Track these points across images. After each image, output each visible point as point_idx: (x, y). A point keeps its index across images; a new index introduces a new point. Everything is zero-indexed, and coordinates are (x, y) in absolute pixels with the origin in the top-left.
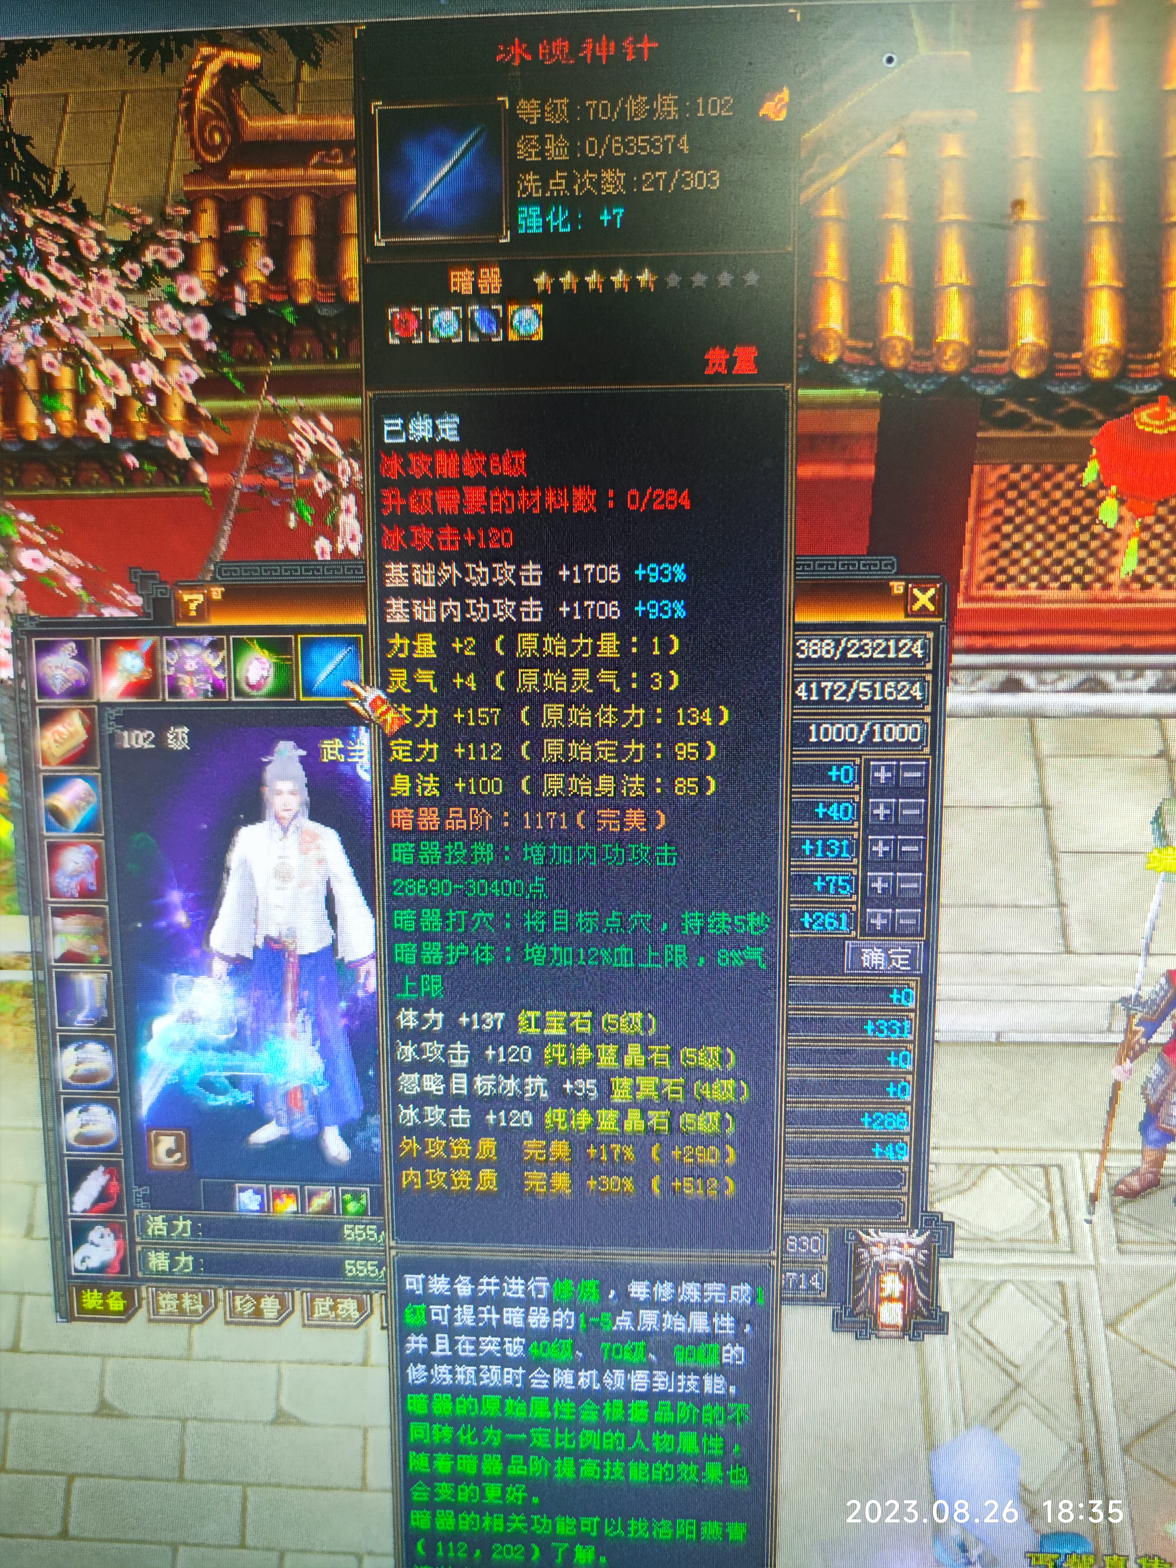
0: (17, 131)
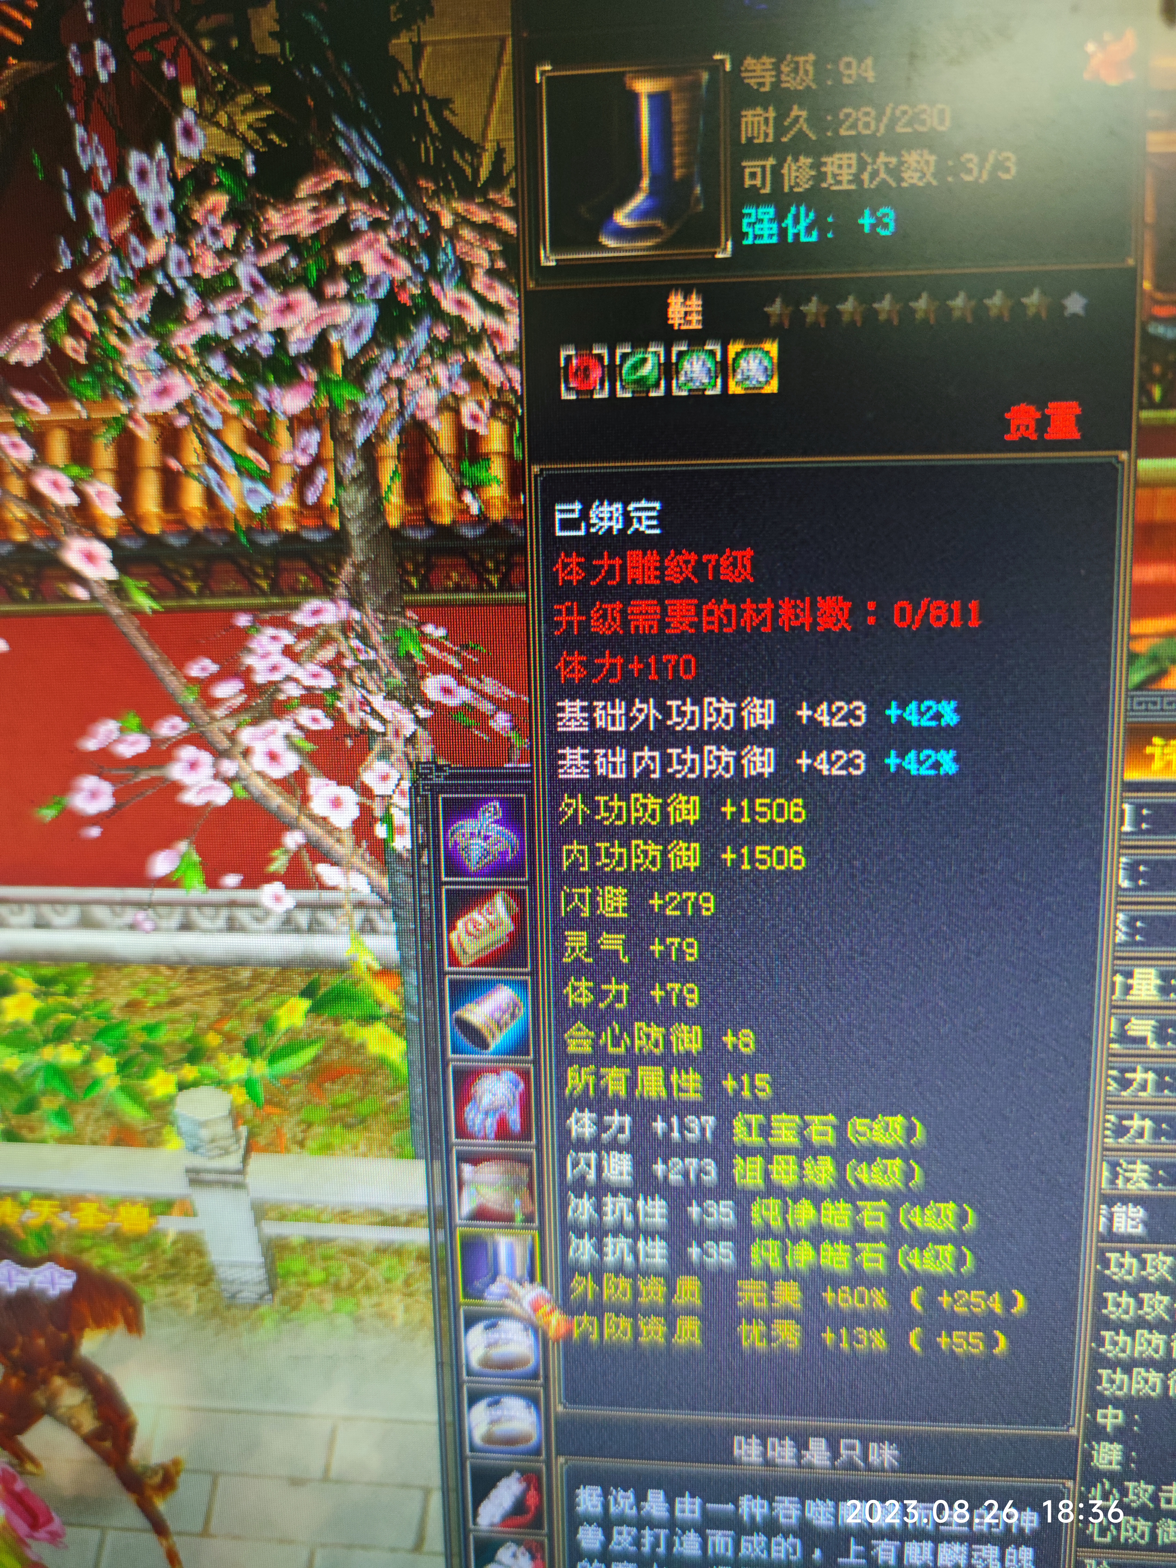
0: (429, 91)
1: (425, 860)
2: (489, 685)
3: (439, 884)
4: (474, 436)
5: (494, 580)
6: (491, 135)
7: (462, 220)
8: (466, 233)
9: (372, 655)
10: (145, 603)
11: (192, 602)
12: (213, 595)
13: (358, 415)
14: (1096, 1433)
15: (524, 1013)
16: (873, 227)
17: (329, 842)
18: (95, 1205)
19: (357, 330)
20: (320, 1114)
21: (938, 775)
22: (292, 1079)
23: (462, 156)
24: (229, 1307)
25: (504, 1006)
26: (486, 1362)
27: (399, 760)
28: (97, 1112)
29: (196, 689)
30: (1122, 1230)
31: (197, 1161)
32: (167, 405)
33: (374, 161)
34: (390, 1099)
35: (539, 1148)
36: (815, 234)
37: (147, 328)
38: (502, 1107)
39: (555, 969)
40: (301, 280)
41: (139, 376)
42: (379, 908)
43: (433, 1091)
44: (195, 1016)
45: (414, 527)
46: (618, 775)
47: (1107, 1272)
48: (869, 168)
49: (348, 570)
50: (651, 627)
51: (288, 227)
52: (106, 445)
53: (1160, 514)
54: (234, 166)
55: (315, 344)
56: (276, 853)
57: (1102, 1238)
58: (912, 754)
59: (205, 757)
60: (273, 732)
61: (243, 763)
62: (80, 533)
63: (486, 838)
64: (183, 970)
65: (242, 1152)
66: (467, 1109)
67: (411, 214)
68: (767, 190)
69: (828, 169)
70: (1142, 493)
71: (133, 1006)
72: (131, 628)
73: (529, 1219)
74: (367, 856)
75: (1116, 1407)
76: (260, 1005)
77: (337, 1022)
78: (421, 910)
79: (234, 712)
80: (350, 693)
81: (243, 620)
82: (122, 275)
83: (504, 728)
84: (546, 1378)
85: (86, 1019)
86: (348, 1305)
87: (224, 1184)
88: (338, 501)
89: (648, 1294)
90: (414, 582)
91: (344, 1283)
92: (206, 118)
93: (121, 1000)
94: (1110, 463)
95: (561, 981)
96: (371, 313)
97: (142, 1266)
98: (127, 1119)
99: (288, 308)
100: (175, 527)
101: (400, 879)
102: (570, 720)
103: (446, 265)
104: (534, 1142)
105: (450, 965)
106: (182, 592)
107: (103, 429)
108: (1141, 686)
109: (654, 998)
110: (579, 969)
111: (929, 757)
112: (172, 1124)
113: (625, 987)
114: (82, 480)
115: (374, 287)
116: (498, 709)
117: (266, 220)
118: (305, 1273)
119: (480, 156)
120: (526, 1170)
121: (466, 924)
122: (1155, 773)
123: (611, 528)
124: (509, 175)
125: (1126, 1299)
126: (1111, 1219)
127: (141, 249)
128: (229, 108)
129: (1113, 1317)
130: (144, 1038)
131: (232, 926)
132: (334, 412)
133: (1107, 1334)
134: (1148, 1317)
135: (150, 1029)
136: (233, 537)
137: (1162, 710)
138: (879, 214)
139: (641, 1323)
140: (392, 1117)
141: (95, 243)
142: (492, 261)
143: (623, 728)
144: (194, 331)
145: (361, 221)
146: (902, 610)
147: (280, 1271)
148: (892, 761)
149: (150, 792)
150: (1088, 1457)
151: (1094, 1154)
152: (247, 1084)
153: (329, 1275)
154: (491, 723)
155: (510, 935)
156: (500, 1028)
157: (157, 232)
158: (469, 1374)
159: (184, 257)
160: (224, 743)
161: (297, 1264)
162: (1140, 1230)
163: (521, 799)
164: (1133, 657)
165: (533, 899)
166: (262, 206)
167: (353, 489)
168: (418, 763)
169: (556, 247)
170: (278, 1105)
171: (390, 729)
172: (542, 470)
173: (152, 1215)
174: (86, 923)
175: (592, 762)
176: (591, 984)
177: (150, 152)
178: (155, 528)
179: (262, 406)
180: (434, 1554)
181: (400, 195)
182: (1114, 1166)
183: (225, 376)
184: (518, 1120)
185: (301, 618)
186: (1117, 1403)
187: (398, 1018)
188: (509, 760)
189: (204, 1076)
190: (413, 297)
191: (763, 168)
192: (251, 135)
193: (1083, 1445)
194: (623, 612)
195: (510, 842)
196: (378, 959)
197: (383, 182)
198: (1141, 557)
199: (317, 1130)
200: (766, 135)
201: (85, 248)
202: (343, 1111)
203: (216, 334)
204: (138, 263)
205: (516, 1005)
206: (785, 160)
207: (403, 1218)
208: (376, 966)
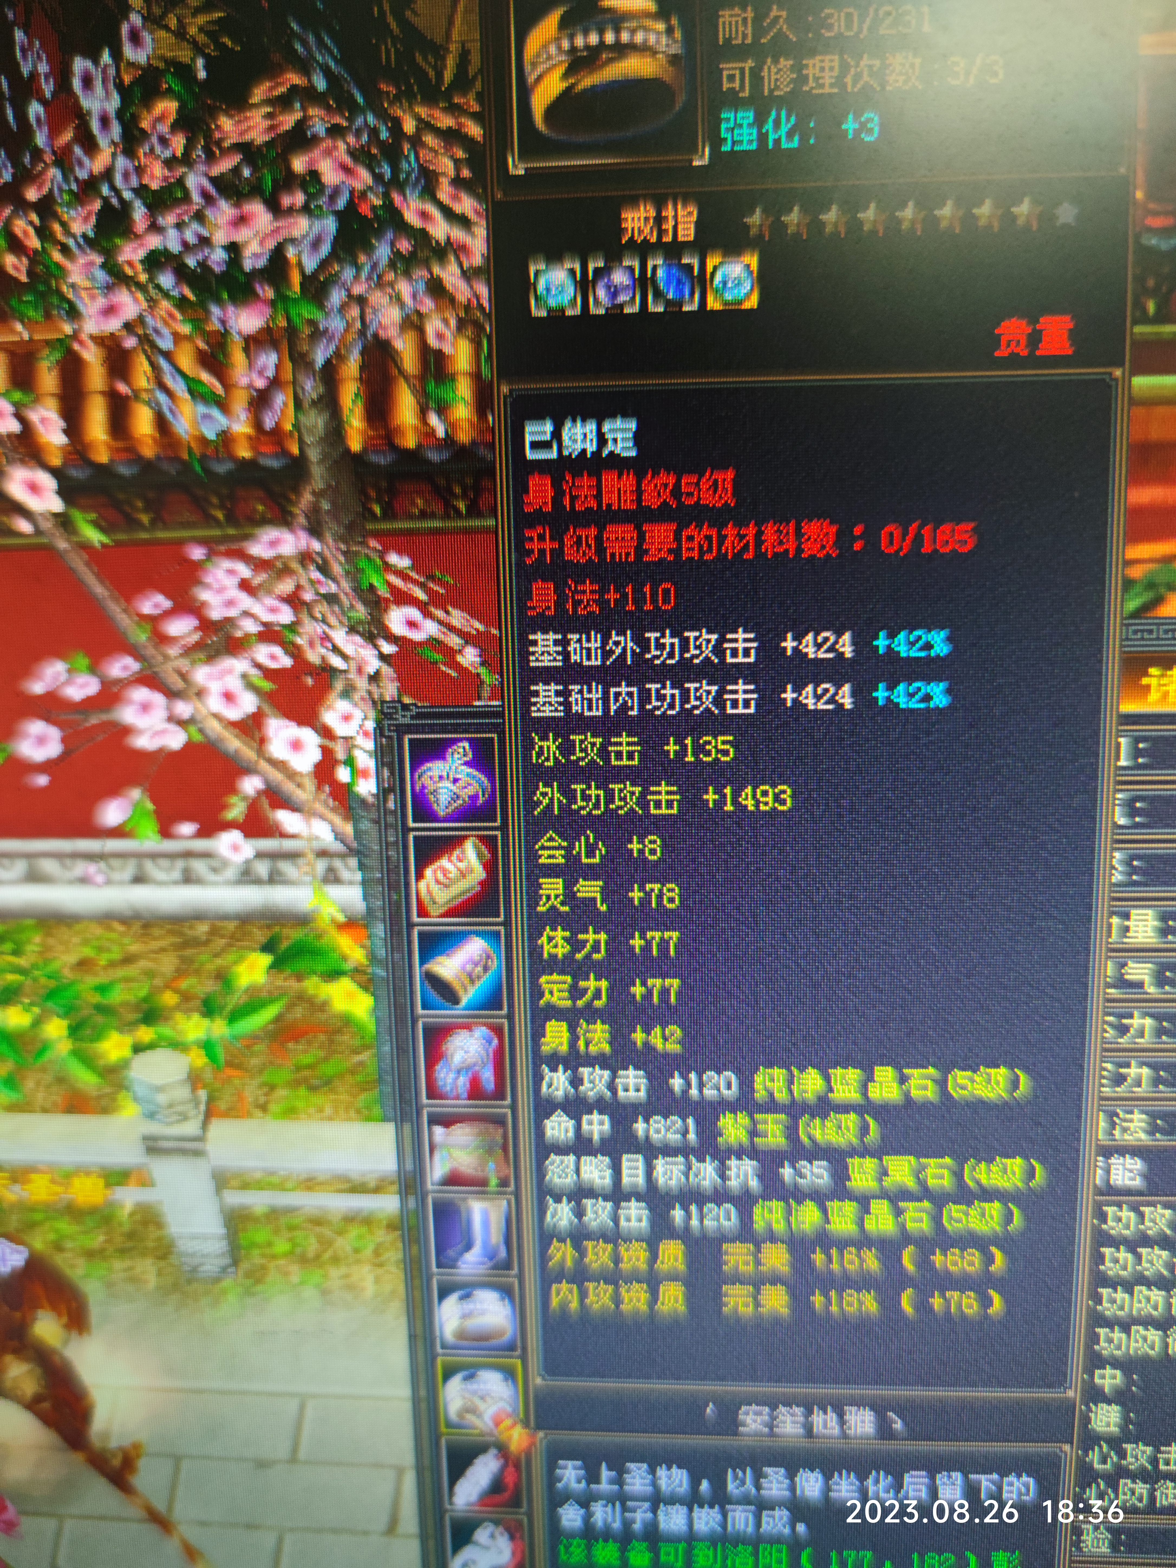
1: (391, 805)
2: (457, 618)
3: (406, 830)
4: (439, 354)
5: (462, 506)
6: (455, 36)
7: (424, 125)
8: (430, 139)
9: (333, 588)
10: (93, 536)
11: (144, 535)
12: (166, 526)
13: (317, 334)
14: (1095, 1395)
15: (497, 964)
16: (857, 132)
17: (289, 787)
18: (47, 1177)
19: (316, 244)
20: (283, 1075)
21: (928, 709)
22: (253, 1038)
23: (425, 59)
24: (189, 1282)
25: (477, 958)
26: (461, 1335)
27: (363, 699)
28: (48, 1078)
29: (148, 627)
30: (1119, 1183)
31: (154, 1128)
32: (114, 325)
33: (332, 64)
34: (357, 1058)
35: (514, 1107)
36: (796, 139)
37: (91, 243)
38: (475, 1065)
39: (529, 919)
40: (255, 190)
41: (84, 294)
42: (342, 856)
43: (403, 1049)
44: (150, 974)
45: (376, 452)
46: (594, 713)
47: (1104, 1226)
48: (853, 71)
49: (307, 498)
50: (627, 554)
51: (242, 133)
52: (50, 369)
53: (1156, 433)
54: (184, 72)
55: (271, 260)
56: (234, 799)
57: (1099, 1192)
58: (901, 687)
59: (158, 699)
60: (230, 671)
61: (199, 705)
62: (23, 462)
63: (456, 781)
64: (136, 927)
65: (201, 1117)
66: (438, 1067)
67: (371, 119)
68: (746, 94)
69: (810, 72)
70: (1139, 411)
71: (84, 965)
72: (79, 564)
73: (504, 1183)
74: (331, 802)
75: (1114, 1366)
76: (219, 962)
77: (300, 977)
78: (388, 858)
79: (189, 651)
80: (311, 628)
81: (197, 553)
82: (65, 187)
83: (472, 665)
84: (524, 1349)
85: (35, 980)
86: (316, 1276)
87: (183, 1152)
88: (297, 426)
89: (630, 1260)
90: (377, 510)
91: (311, 1254)
92: (153, 21)
93: (72, 958)
94: (1104, 380)
95: (535, 933)
96: (330, 225)
97: (97, 1240)
98: (80, 1085)
99: (241, 220)
100: (124, 456)
101: (365, 825)
102: (543, 653)
103: (408, 174)
104: (508, 1101)
105: (419, 916)
106: (133, 523)
107: (46, 352)
108: (1137, 614)
109: (634, 947)
110: (554, 918)
111: (919, 689)
112: (127, 1089)
113: (603, 937)
114: (25, 406)
115: (333, 198)
116: (467, 643)
117: (218, 127)
118: (270, 1244)
119: (443, 59)
120: (500, 1131)
121: (435, 871)
122: (1151, 705)
123: (584, 451)
124: (475, 78)
125: (1124, 1255)
126: (1108, 1172)
127: (86, 161)
128: (178, 11)
129: (1110, 1273)
130: (97, 999)
131: (188, 879)
132: (291, 331)
133: (1105, 1292)
134: (1147, 1273)
135: (102, 989)
136: (186, 466)
137: (1158, 639)
138: (863, 119)
139: (623, 1291)
140: (359, 1078)
141: (37, 154)
142: (458, 169)
143: (599, 663)
144: (142, 245)
145: (319, 128)
146: (891, 534)
147: (243, 1243)
148: (881, 694)
149: (100, 738)
150: (1086, 1420)
151: (1090, 1104)
152: (206, 1046)
153: (295, 1245)
154: (459, 658)
155: (481, 883)
156: (472, 981)
157: (103, 142)
158: (443, 1347)
159: (130, 167)
160: (177, 683)
161: (261, 1235)
162: (1138, 1183)
163: (493, 739)
164: (1128, 584)
165: (505, 845)
166: (213, 112)
167: (313, 413)
168: (383, 702)
169: (524, 155)
170: (239, 1067)
171: (353, 666)
172: (511, 391)
173: (108, 1185)
174: (34, 877)
175: (566, 699)
176: (567, 934)
177: (96, 59)
178: (103, 457)
179: (215, 325)
180: (407, 1536)
181: (360, 100)
182: (1112, 1115)
183: (175, 293)
184: (492, 1078)
185: (258, 549)
186: (1116, 1363)
187: (365, 973)
188: (479, 698)
189: (161, 1038)
190: (374, 208)
191: (742, 70)
192: (202, 38)
193: (1080, 1408)
194: (598, 539)
195: (481, 784)
196: (343, 910)
197: (342, 87)
198: (1136, 478)
199: (281, 1092)
200: (745, 36)
201: (27, 160)
202: (306, 1073)
203: (166, 249)
204: (82, 175)
205: (488, 957)
206: (765, 63)
207: (372, 1184)
208: (341, 918)
